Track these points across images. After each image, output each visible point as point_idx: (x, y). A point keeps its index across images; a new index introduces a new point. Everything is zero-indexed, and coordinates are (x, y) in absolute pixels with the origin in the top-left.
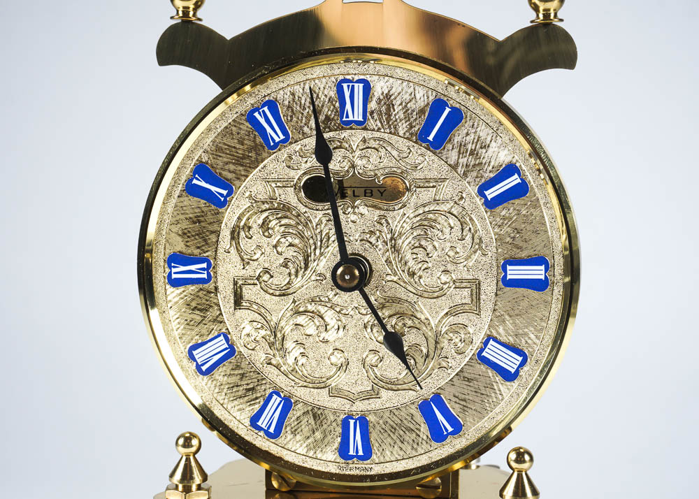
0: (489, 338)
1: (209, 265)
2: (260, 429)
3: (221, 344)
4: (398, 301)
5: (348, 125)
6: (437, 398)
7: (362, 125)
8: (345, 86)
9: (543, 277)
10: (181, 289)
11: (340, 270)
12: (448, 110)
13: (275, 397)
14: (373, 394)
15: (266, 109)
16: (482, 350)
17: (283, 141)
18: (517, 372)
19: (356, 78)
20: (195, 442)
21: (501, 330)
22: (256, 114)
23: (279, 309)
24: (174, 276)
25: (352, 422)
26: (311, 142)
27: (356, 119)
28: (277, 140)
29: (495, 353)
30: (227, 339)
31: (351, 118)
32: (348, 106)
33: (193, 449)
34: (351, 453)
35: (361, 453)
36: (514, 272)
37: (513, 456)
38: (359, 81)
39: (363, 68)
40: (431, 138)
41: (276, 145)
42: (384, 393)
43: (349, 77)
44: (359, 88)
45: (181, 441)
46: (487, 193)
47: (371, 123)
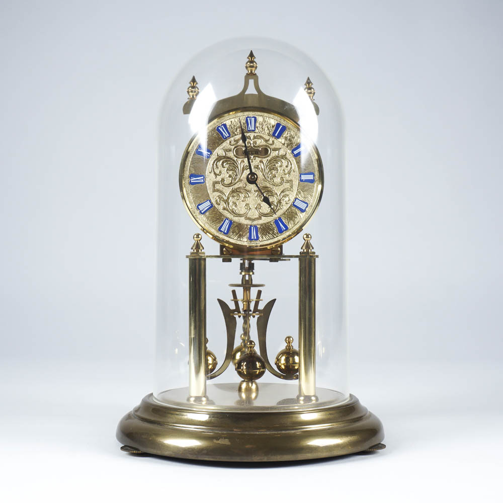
0: (296, 199)
1: (204, 177)
2: (221, 231)
3: (208, 203)
4: (267, 187)
5: (250, 131)
6: (280, 219)
7: (253, 131)
8: (248, 119)
9: (312, 179)
10: (194, 185)
11: (250, 176)
12: (281, 126)
13: (227, 220)
14: (260, 218)
15: (223, 126)
16: (294, 203)
17: (228, 137)
18: (305, 209)
19: (252, 116)
20: (200, 236)
21: (300, 196)
22: (219, 128)
23: (227, 191)
24: (192, 181)
25: (252, 228)
26: (239, 136)
27: (252, 129)
28: (226, 136)
29: (297, 203)
30: (210, 202)
31: (250, 129)
32: (250, 125)
33: (199, 239)
34: (252, 238)
35: (255, 238)
36: (304, 177)
37: (305, 236)
38: (253, 117)
39: (254, 113)
40: (276, 135)
41: (226, 138)
42: (262, 217)
43: (250, 116)
44: (253, 119)
45: (195, 236)
46: (294, 152)
47: (257, 131)
